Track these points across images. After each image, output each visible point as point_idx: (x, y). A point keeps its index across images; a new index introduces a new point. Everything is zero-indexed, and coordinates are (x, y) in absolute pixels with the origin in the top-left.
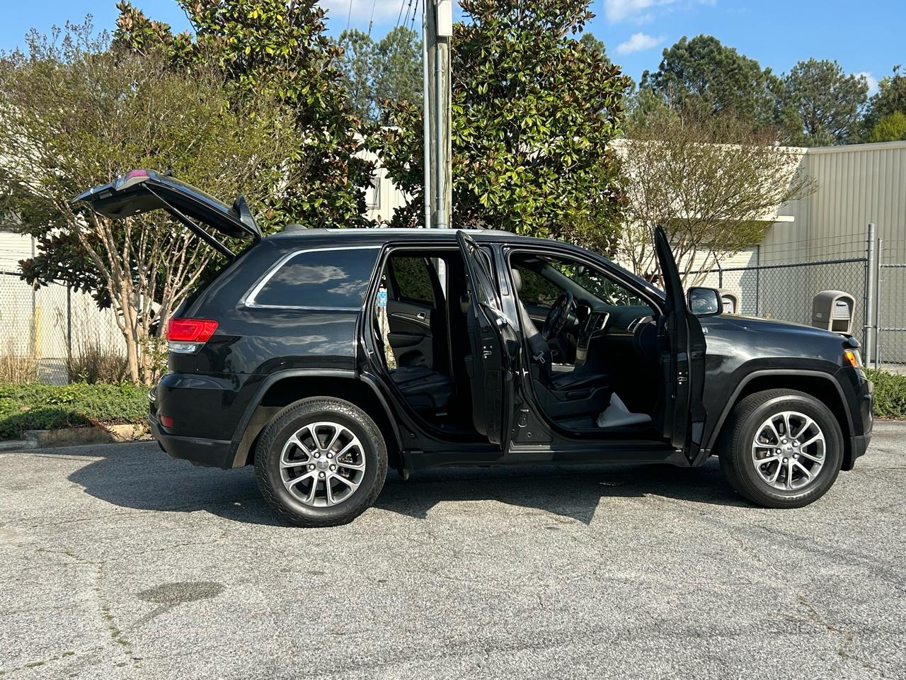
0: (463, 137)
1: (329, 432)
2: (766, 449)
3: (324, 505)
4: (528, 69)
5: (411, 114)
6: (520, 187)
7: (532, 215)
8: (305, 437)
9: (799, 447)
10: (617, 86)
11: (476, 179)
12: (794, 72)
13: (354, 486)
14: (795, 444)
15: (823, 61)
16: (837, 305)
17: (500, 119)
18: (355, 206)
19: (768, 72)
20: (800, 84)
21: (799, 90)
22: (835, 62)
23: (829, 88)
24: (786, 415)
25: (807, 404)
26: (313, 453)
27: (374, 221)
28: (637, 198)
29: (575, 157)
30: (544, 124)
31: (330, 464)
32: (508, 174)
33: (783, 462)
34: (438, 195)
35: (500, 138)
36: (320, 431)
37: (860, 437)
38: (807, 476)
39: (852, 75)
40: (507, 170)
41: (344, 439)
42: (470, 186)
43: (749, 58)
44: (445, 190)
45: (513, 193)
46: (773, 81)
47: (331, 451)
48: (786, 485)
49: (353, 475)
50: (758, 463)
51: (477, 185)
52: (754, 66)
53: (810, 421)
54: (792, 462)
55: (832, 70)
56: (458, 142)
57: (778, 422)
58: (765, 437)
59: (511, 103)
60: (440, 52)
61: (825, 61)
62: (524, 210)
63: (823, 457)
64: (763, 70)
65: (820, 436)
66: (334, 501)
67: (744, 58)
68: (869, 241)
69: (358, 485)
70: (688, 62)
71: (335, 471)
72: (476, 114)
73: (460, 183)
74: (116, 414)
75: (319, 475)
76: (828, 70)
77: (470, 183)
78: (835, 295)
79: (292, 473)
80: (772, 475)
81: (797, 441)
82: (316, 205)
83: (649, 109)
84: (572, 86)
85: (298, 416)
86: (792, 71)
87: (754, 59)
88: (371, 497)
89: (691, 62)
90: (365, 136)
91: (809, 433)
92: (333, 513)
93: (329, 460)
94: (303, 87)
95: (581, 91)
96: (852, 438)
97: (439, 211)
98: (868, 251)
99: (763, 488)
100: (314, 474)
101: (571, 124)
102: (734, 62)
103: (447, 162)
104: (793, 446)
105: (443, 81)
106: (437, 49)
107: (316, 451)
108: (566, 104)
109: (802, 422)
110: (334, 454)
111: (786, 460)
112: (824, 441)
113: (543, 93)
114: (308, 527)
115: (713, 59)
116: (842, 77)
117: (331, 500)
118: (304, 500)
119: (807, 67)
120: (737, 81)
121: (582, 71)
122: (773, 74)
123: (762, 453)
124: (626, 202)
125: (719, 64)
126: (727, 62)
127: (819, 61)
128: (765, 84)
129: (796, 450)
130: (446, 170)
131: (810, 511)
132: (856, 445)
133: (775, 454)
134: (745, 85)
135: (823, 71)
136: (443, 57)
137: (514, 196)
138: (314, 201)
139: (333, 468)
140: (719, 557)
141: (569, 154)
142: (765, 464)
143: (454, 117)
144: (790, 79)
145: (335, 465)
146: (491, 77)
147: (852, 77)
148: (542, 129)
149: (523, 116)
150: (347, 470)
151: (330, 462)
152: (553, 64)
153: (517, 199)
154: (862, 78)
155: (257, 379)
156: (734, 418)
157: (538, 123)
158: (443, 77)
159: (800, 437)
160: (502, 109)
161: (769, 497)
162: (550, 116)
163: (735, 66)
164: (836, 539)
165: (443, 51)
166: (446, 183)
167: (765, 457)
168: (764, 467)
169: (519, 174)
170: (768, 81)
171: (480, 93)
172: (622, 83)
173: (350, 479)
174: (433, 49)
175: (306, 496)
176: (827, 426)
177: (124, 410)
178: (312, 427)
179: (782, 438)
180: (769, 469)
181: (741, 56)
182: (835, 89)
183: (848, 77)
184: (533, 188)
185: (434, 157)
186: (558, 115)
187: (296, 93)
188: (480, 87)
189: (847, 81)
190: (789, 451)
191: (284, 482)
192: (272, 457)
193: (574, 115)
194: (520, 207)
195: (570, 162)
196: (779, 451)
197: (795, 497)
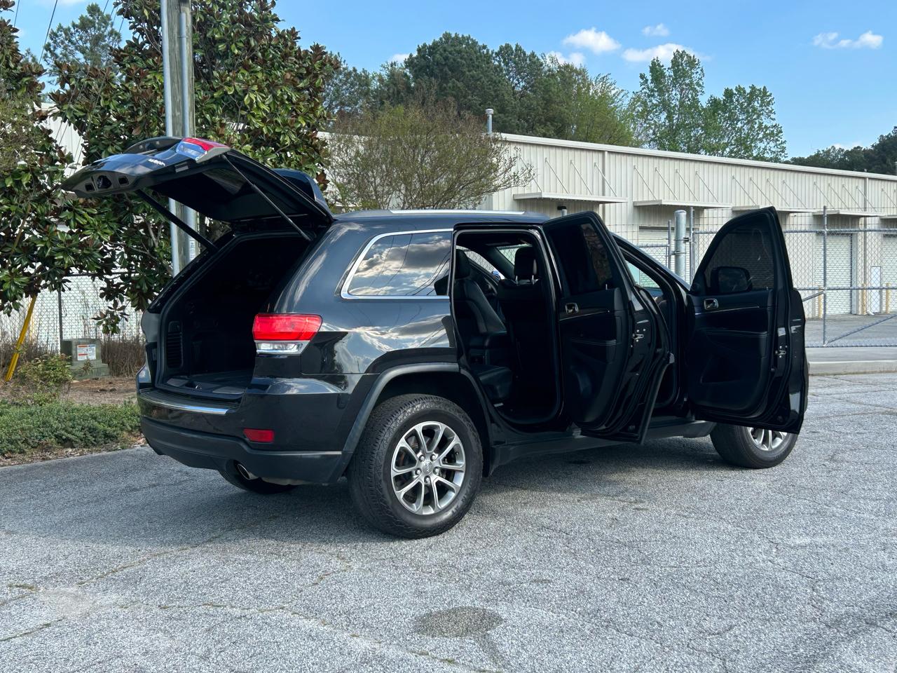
3: (432, 512)
4: (241, 41)
13: (457, 488)
17: (219, 92)
22: (339, 53)
26: (419, 456)
30: (263, 100)
31: (434, 467)
36: (426, 431)
38: (781, 436)
39: (354, 68)
47: (434, 452)
48: (767, 446)
50: (749, 430)
59: (231, 77)
60: (184, 15)
66: (440, 505)
69: (460, 483)
71: (439, 474)
75: (425, 481)
92: (439, 520)
99: (754, 451)
100: (419, 478)
101: (287, 102)
105: (187, 48)
106: (180, 13)
107: (421, 453)
110: (437, 455)
116: (344, 69)
117: (438, 504)
118: (414, 509)
136: (186, 22)
139: (437, 470)
145: (438, 468)
147: (355, 70)
148: (262, 105)
149: (245, 92)
151: (434, 464)
157: (258, 99)
158: (187, 43)
160: (222, 82)
162: (269, 93)
173: (451, 479)
174: (175, 13)
175: (416, 505)
178: (419, 428)
183: (351, 69)
185: (178, 131)
189: (350, 73)
191: (396, 492)
197: (773, 456)
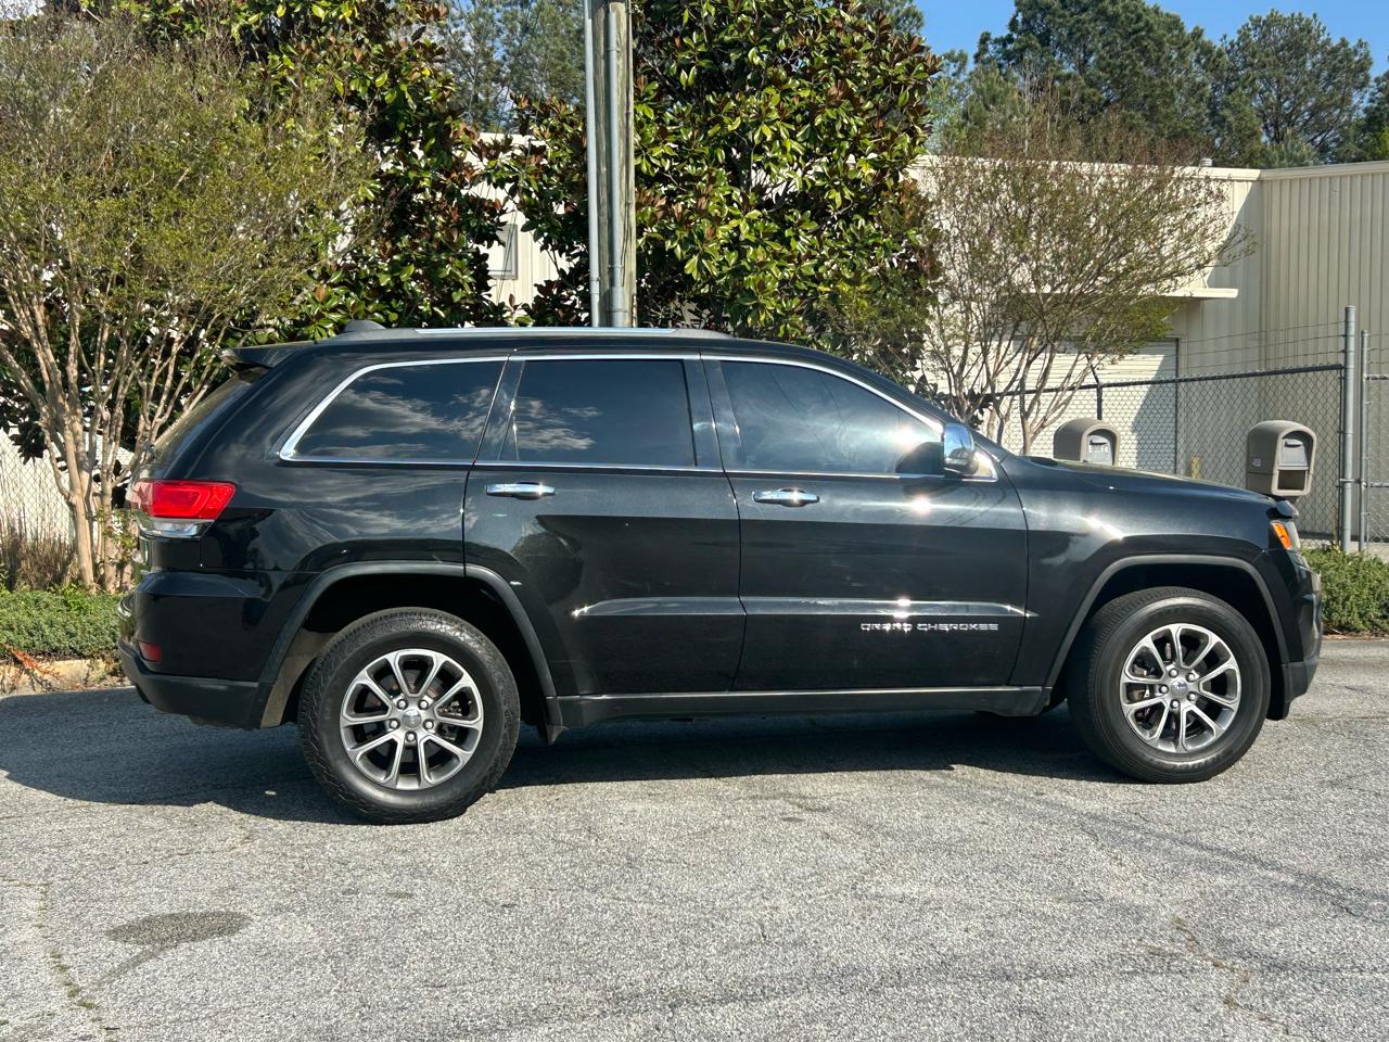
0: (653, 161)
1: (423, 665)
2: (1143, 687)
3: (414, 786)
4: (765, 43)
5: (564, 120)
6: (755, 245)
7: (774, 294)
8: (383, 674)
9: (1196, 682)
10: (919, 72)
11: (678, 233)
12: (1244, 35)
13: (464, 755)
14: (1191, 677)
15: (1293, 15)
16: (1287, 445)
17: (717, 128)
18: (470, 279)
19: (1198, 34)
20: (1253, 56)
21: (1252, 65)
22: (1315, 16)
23: (1304, 62)
24: (1176, 629)
25: (1209, 611)
26: (395, 701)
27: (502, 305)
28: (954, 264)
29: (848, 193)
30: (792, 136)
31: (424, 719)
32: (734, 223)
33: (1171, 706)
34: (612, 261)
35: (717, 160)
36: (407, 664)
37: (1298, 664)
38: (1211, 729)
39: (1343, 40)
40: (732, 216)
41: (447, 677)
42: (668, 244)
43: (1164, 10)
44: (625, 251)
45: (742, 255)
46: (1207, 50)
47: (426, 698)
48: (1176, 744)
49: (462, 736)
50: (1130, 709)
51: (680, 243)
52: (1174, 24)
53: (1214, 639)
54: (1187, 707)
55: (1309, 32)
56: (644, 168)
57: (1163, 641)
58: (1143, 666)
59: (736, 101)
60: (613, 16)
61: (1296, 15)
62: (762, 286)
63: (1238, 698)
64: (1189, 30)
65: (1231, 664)
66: (430, 779)
67: (1156, 11)
68: (1346, 336)
69: (471, 752)
70: (1060, 17)
71: (433, 731)
72: (676, 120)
73: (649, 239)
74: (59, 641)
75: (406, 738)
76: (1301, 30)
77: (667, 238)
78: (1282, 429)
79: (360, 735)
80: (1154, 729)
81: (1193, 672)
82: (404, 277)
83: (993, 101)
84: (842, 72)
85: (370, 640)
86: (1239, 32)
87: (1172, 13)
88: (493, 771)
89: (1064, 16)
90: (485, 160)
91: (1214, 659)
92: (430, 800)
93: (422, 712)
94: (376, 75)
95: (857, 81)
96: (1284, 665)
97: (615, 289)
98: (1345, 351)
99: (1139, 750)
100: (399, 736)
101: (840, 136)
102: (1139, 18)
103: (627, 205)
104: (1188, 680)
105: (618, 67)
106: (607, 12)
107: (400, 697)
108: (833, 103)
109: (1202, 641)
110: (430, 701)
111: (1175, 704)
112: (1237, 671)
113: (793, 83)
114: (387, 824)
115: (1103, 12)
116: (1328, 42)
117: (426, 777)
118: (381, 779)
119: (1265, 25)
120: (1144, 51)
121: (859, 45)
122: (1206, 38)
123: (1136, 694)
124: (936, 270)
125: (1112, 20)
126: (1127, 18)
127: (1287, 15)
128: (1192, 57)
129: (1191, 687)
130: (625, 217)
131: (1217, 786)
132: (1291, 678)
133: (1158, 694)
134: (1159, 58)
135: (1293, 34)
136: (618, 26)
137: (744, 263)
138: (400, 270)
139: (429, 724)
140: (1057, 859)
141: (839, 188)
142: (1142, 710)
143: (639, 126)
144: (1236, 47)
145: (432, 721)
146: (702, 56)
147: (1344, 43)
148: (791, 145)
149: (757, 124)
150: (453, 728)
151: (424, 715)
152: (808, 34)
153: (749, 268)
154: (1361, 44)
155: (300, 580)
156: (1088, 634)
157: (783, 134)
158: (618, 58)
159: (1199, 664)
160: (720, 112)
161: (1149, 764)
162: (804, 123)
163: (1141, 24)
164: (1250, 830)
165: (618, 16)
166: (625, 240)
167: (1142, 699)
168: (1140, 715)
169: (750, 222)
170: (1198, 51)
171: (683, 83)
172: (926, 67)
173: (459, 743)
174: (602, 12)
175: (384, 773)
176: (1242, 648)
177: (72, 635)
178: (393, 658)
179: (1169, 668)
180: (1147, 718)
181: (1151, 6)
182: (1314, 65)
183: (1335, 42)
184: (777, 248)
185: (604, 197)
186: (818, 120)
187: (364, 85)
188: (683, 73)
189: (1334, 51)
190: (1180, 689)
191: (348, 749)
192: (327, 709)
193: (845, 121)
194: (754, 280)
195: (839, 201)
196: (1164, 689)
197: (1190, 763)
